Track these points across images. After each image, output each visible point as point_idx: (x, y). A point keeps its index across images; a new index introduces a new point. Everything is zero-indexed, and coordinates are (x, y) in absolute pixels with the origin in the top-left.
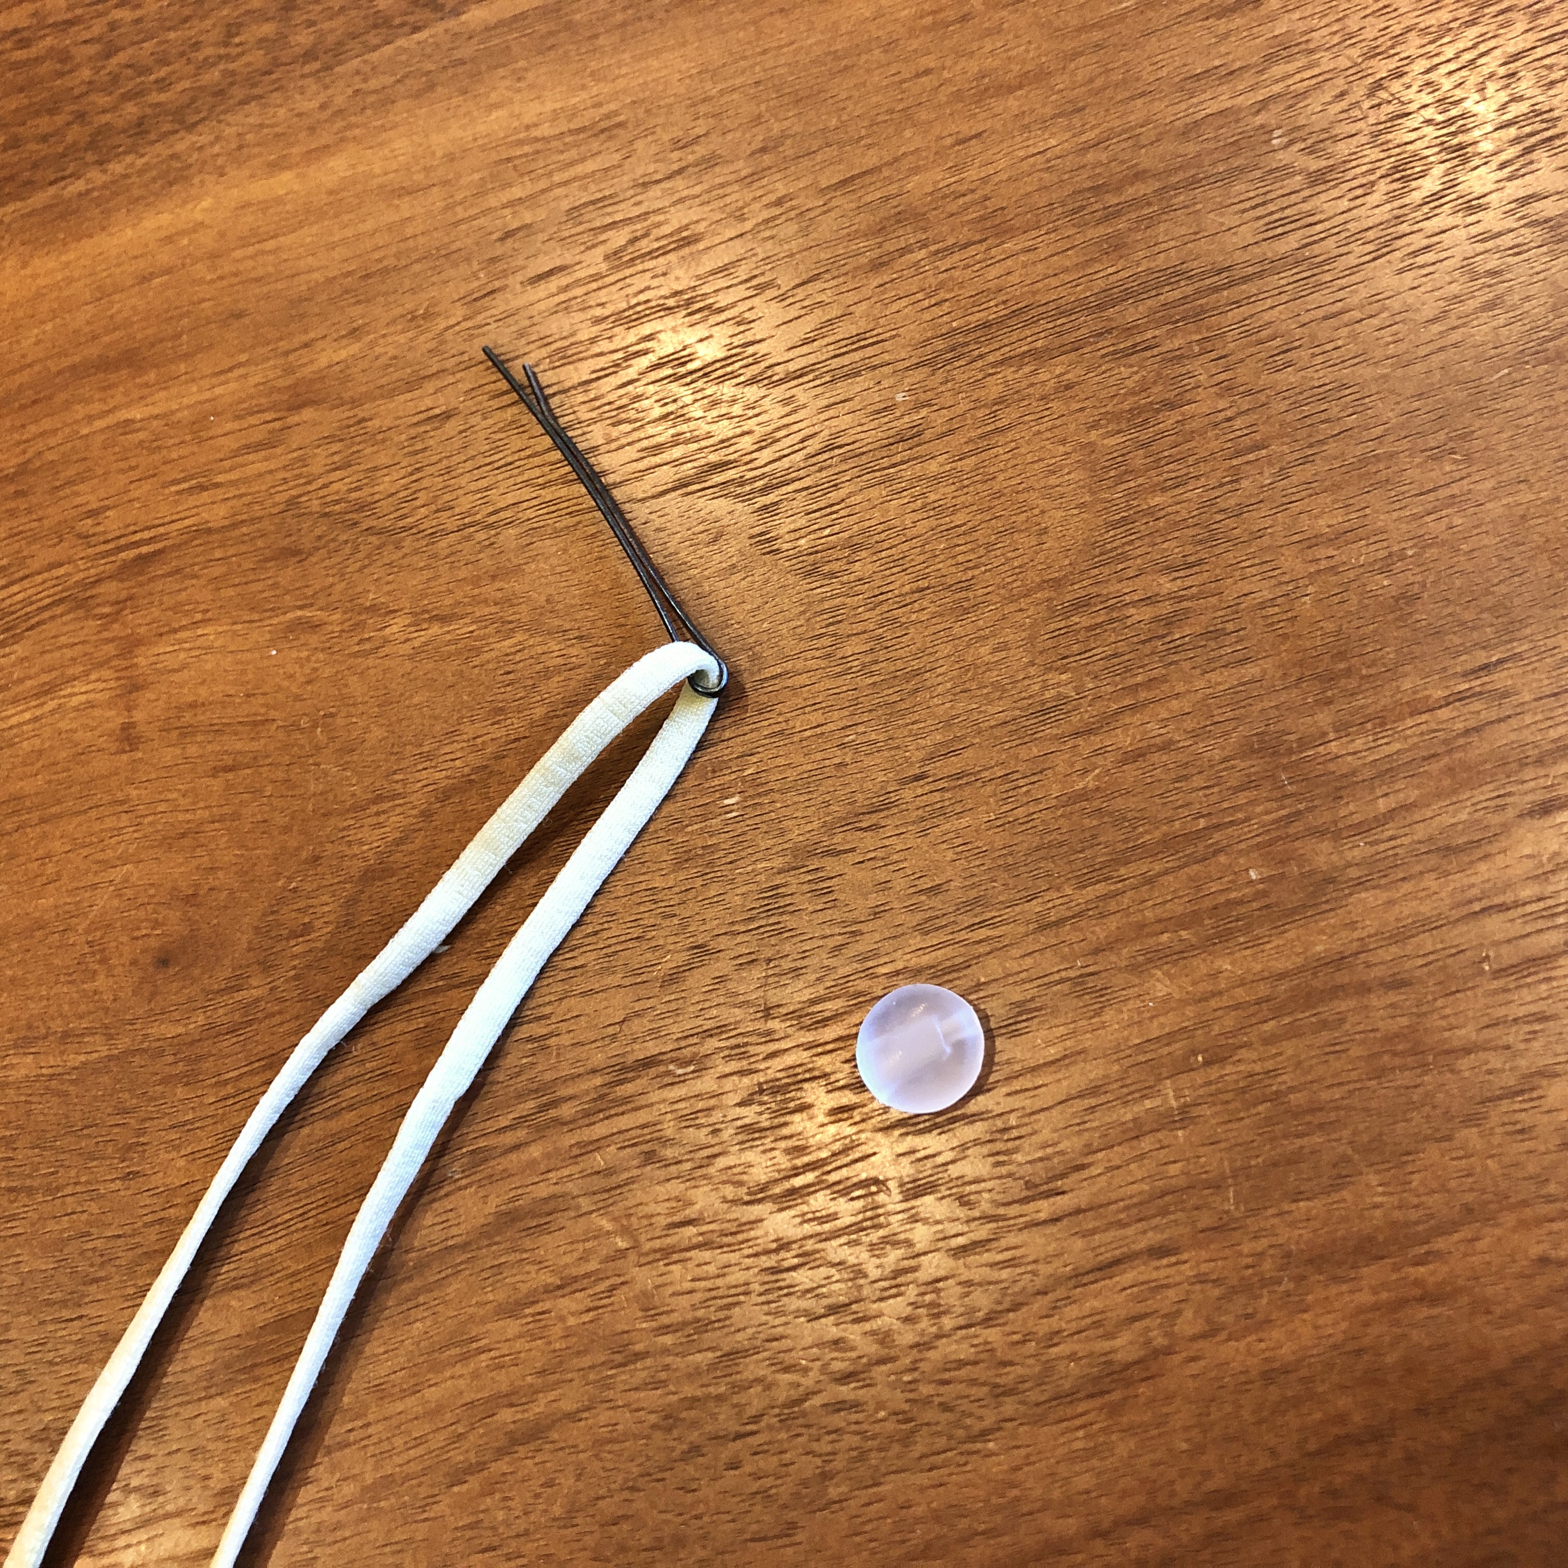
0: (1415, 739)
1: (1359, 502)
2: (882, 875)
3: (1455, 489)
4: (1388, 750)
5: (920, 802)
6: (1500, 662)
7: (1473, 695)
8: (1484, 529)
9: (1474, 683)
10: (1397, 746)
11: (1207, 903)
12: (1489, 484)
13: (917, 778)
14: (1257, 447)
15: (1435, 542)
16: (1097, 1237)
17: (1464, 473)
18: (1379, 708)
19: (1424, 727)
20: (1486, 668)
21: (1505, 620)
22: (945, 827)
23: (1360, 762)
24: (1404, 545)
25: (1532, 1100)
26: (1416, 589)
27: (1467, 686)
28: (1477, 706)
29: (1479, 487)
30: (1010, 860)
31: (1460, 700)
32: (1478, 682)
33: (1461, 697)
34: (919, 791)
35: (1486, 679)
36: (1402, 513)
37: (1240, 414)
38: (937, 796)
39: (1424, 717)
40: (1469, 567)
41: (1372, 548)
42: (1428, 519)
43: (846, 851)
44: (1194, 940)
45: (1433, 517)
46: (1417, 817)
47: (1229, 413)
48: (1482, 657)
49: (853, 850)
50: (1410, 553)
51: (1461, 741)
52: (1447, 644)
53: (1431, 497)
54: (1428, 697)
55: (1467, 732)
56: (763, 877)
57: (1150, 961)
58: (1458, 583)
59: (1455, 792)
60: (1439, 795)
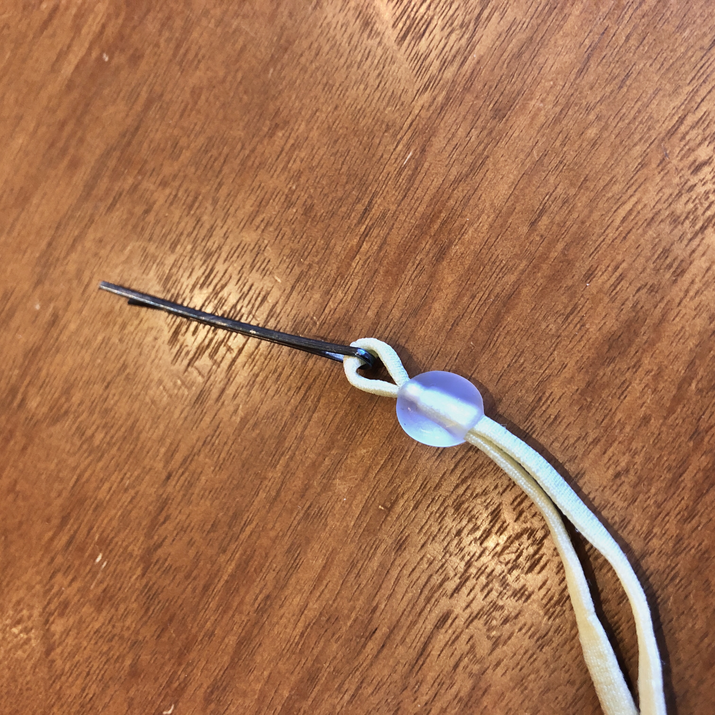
0: (361, 271)
1: (256, 184)
2: (186, 539)
3: (291, 141)
4: (354, 287)
5: (177, 488)
6: (370, 202)
7: (370, 229)
8: (316, 148)
9: (366, 223)
10: (356, 282)
11: (333, 428)
12: (303, 126)
13: (169, 477)
14: (196, 198)
15: (300, 173)
16: (407, 640)
17: (289, 131)
18: (335, 271)
19: (361, 262)
20: (366, 211)
21: (357, 181)
22: (197, 491)
23: (346, 304)
24: (289, 186)
25: (548, 399)
26: (309, 202)
27: (364, 226)
28: (376, 232)
29: (300, 131)
30: (235, 482)
31: (367, 236)
32: (368, 220)
33: (366, 234)
34: (174, 483)
35: (371, 215)
36: (278, 172)
37: (178, 190)
38: (183, 478)
39: (358, 257)
40: (323, 171)
41: (277, 200)
42: (290, 165)
43: (163, 541)
44: (340, 451)
45: (292, 162)
46: (390, 307)
47: (174, 193)
48: (360, 207)
49: (166, 538)
50: (294, 187)
51: (381, 254)
52: (341, 215)
53: (284, 154)
54: (352, 247)
55: (380, 248)
56: (138, 584)
57: (329, 478)
58: (324, 183)
59: (396, 281)
60: (391, 289)
